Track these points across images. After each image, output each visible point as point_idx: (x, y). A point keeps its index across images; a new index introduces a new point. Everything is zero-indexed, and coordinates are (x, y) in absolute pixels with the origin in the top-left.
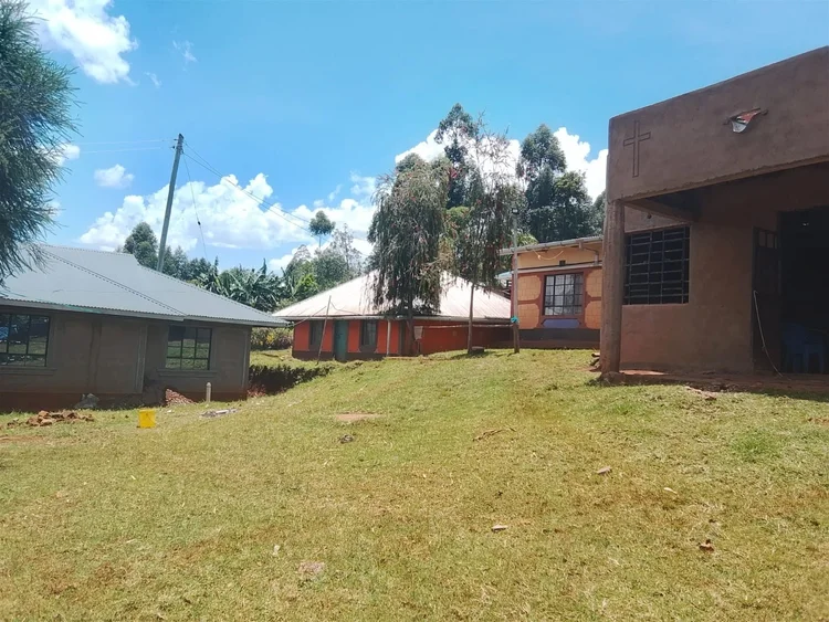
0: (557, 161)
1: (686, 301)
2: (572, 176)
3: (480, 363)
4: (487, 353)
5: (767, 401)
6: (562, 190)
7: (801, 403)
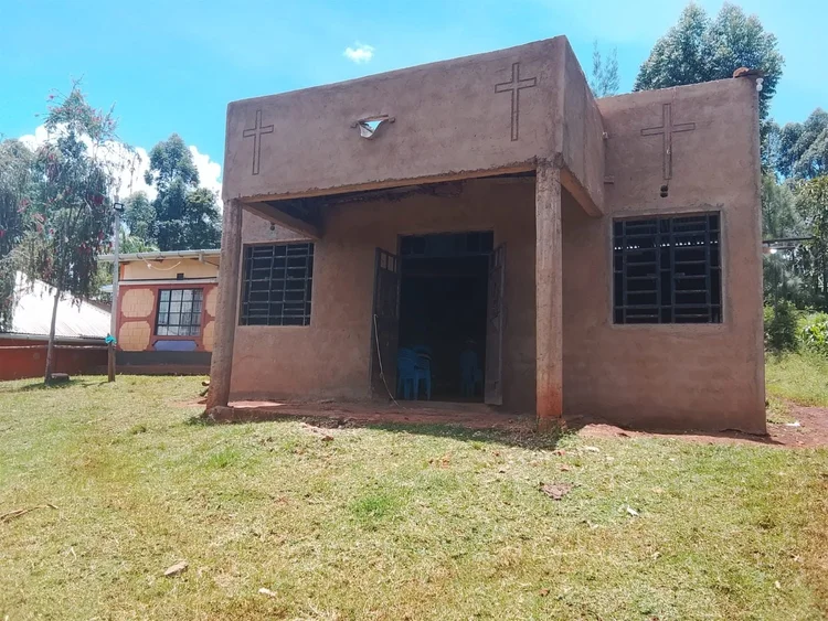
0: (189, 175)
1: (308, 323)
2: (205, 192)
3: (57, 395)
4: (74, 382)
5: (386, 437)
6: (194, 205)
7: (421, 439)
